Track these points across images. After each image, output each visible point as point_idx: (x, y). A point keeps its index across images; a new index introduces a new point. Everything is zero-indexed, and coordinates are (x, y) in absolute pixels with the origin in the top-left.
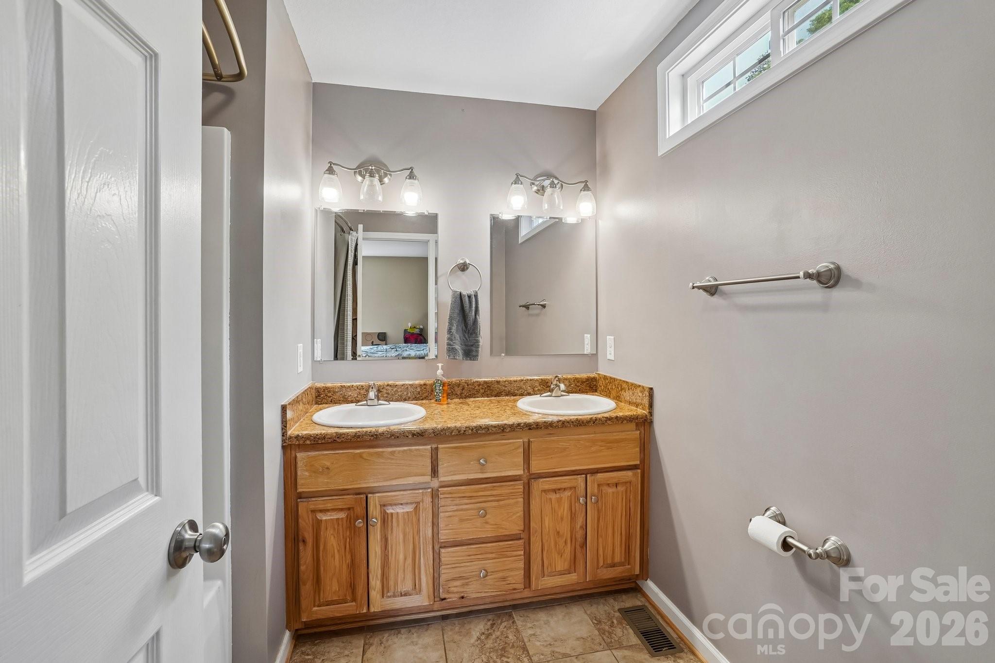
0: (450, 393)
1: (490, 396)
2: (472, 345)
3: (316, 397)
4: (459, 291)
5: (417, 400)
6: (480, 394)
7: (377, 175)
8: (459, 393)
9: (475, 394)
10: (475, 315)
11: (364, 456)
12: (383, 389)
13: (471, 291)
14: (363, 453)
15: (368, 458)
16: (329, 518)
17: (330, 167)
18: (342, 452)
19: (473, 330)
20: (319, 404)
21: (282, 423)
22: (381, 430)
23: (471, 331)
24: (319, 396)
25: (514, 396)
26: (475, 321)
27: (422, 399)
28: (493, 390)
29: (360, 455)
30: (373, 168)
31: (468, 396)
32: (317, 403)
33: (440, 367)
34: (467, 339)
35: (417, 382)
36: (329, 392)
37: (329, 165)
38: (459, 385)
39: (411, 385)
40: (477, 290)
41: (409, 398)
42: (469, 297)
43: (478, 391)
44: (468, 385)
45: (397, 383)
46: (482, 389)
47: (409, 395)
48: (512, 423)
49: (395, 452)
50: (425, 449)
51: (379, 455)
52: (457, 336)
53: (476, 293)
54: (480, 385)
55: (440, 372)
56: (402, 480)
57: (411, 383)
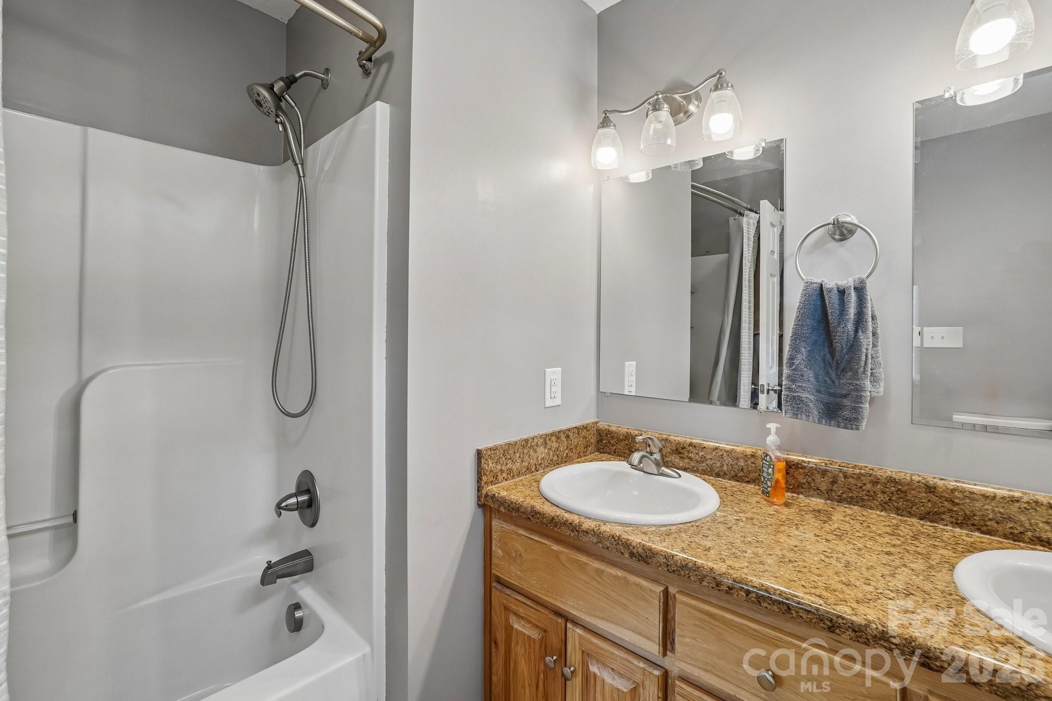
0: (804, 484)
1: (905, 513)
2: (845, 396)
3: (598, 442)
4: (819, 281)
5: (738, 481)
6: (876, 503)
7: (666, 106)
8: (824, 487)
9: (863, 500)
10: (856, 331)
11: (562, 557)
12: (683, 449)
13: (848, 282)
14: (561, 553)
15: (568, 565)
16: (520, 629)
17: (605, 118)
18: (537, 538)
19: (849, 362)
20: (601, 453)
21: (478, 474)
22: (588, 525)
23: (842, 366)
24: (601, 441)
25: (982, 532)
26: (854, 346)
27: (748, 482)
28: (914, 504)
29: (557, 554)
30: (660, 96)
31: (845, 500)
32: (598, 450)
33: (773, 431)
34: (833, 381)
35: (739, 449)
36: (612, 438)
37: (604, 115)
38: (824, 473)
39: (730, 453)
40: (864, 276)
41: (725, 474)
42: (842, 292)
43: (872, 496)
44: (845, 477)
45: (706, 444)
46: (883, 492)
47: (725, 468)
48: (864, 622)
49: (603, 571)
50: (651, 591)
51: (582, 567)
52: (810, 374)
53: (862, 282)
54: (877, 483)
55: (772, 439)
56: (613, 626)
57: (729, 447)
